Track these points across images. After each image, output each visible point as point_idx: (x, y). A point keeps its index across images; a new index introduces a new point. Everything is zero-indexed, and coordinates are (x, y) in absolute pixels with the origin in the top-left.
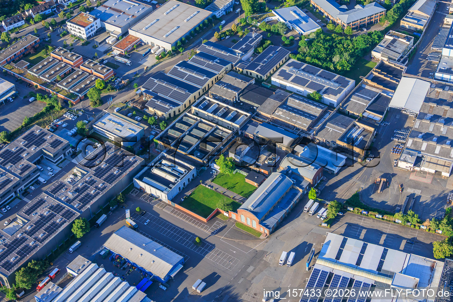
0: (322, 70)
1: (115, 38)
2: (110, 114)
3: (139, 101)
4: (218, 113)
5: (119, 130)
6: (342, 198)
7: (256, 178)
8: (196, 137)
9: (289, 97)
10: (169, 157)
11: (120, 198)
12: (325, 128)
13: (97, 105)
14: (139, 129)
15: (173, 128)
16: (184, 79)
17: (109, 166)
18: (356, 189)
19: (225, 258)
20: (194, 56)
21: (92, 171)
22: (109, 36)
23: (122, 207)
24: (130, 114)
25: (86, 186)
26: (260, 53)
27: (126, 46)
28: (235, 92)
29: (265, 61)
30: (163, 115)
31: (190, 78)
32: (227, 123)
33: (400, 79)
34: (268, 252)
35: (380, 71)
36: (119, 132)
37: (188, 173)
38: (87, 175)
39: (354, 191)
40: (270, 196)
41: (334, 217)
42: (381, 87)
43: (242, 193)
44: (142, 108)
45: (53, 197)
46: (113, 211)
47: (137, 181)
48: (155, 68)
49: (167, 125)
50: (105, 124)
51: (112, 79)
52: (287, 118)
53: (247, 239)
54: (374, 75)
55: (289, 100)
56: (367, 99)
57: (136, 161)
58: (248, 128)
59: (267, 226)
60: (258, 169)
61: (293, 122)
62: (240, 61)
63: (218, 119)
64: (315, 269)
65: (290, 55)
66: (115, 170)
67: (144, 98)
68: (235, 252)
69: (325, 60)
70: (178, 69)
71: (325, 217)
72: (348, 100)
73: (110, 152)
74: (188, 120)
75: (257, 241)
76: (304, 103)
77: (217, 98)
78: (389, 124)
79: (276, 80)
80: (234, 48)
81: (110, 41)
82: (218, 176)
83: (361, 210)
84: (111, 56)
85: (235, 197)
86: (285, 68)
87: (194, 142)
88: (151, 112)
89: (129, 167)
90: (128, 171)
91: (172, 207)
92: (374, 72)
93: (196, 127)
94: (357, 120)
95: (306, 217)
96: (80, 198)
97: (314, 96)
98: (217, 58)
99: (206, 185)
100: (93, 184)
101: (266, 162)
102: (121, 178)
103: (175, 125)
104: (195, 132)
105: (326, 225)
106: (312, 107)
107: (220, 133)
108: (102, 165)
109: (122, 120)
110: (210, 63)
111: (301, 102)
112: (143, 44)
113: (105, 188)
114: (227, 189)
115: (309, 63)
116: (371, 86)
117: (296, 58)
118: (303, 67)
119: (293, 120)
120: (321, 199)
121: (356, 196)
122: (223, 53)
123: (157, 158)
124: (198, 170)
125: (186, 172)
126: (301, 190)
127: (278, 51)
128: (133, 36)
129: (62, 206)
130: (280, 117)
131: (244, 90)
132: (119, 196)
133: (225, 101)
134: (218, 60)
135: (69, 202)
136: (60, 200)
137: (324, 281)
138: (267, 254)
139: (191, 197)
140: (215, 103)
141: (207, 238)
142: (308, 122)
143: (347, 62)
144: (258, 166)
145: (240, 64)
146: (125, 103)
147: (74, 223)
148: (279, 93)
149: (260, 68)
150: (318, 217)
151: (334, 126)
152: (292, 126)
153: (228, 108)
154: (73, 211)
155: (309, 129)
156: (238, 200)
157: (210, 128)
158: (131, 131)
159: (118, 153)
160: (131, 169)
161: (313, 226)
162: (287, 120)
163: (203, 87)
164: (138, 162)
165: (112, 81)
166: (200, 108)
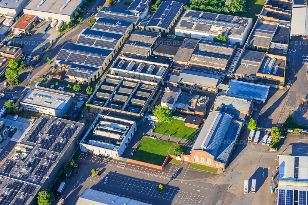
0: (219, 15)
1: (11, 20)
2: (34, 90)
3: (56, 72)
4: (138, 69)
5: (49, 102)
6: (279, 123)
7: (194, 120)
8: (125, 95)
9: (199, 43)
10: (106, 117)
11: (73, 164)
12: (241, 64)
13: (17, 84)
14: (67, 97)
15: (100, 90)
16: (93, 45)
17: (53, 137)
18: (288, 113)
19: (192, 198)
20: (96, 23)
21: (38, 144)
22: (5, 19)
23: (77, 172)
24: (52, 86)
25: (36, 159)
26: (155, 10)
27: (25, 25)
28: (147, 48)
29: (164, 16)
30: (85, 81)
31: (99, 43)
32: (149, 77)
33: (292, 10)
34: (229, 184)
35: (271, 6)
36: (49, 104)
37: (130, 128)
38: (34, 149)
39: (286, 115)
40: (217, 133)
41: (279, 141)
42: (278, 20)
43: (186, 137)
44: (62, 79)
45: (8, 176)
46: (69, 178)
47: (84, 145)
48: (60, 40)
49: (94, 89)
50: (33, 99)
51: (22, 58)
52: (204, 62)
53: (206, 177)
54: (267, 11)
55: (199, 46)
56: (269, 32)
57: (77, 127)
58: (170, 78)
59: (222, 161)
60: (193, 113)
61: (210, 64)
62: (140, 20)
63: (139, 75)
64: (280, 190)
65: (184, 6)
66: (60, 139)
67: (60, 70)
68: (199, 191)
69: (218, 6)
70: (85, 37)
71: (270, 142)
72: (252, 37)
73: (49, 124)
74: (110, 81)
75: (216, 176)
76: (215, 46)
77: (131, 57)
78: (295, 51)
79: (180, 30)
80: (129, 9)
81: (7, 23)
82: (157, 126)
83: (300, 130)
84: (13, 36)
85: (180, 141)
86: (184, 18)
87: (125, 99)
88: (73, 80)
89: (73, 134)
90: (73, 138)
91: (125, 162)
92: (266, 9)
93: (122, 86)
94: (267, 52)
95: (252, 146)
96: (35, 171)
97: (221, 39)
98: (118, 21)
99: (149, 136)
100: (43, 156)
101: (198, 105)
102: (68, 145)
103: (100, 87)
104: (122, 90)
105: (274, 149)
106: (223, 48)
107: (147, 87)
108: (46, 137)
109: (48, 93)
110: (113, 26)
111: (211, 46)
112: (40, 20)
113: (56, 157)
114: (171, 136)
115: (204, 11)
116: (268, 21)
117: (190, 9)
118: (201, 15)
119: (210, 63)
120: (261, 127)
121: (290, 119)
122: (121, 15)
123: (95, 121)
124: (138, 123)
125: (127, 128)
126: (240, 123)
127: (172, 5)
128: (29, 15)
129: (20, 183)
130: (197, 62)
131: (154, 44)
132: (72, 162)
133: (140, 58)
134: (119, 22)
135: (25, 177)
136: (16, 178)
137: (292, 199)
138: (230, 186)
139: (139, 149)
140: (131, 61)
141: (168, 184)
142: (224, 62)
143: (239, 3)
144: (191, 110)
145: (140, 22)
146: (43, 77)
147: (39, 195)
148: (188, 41)
149: (161, 23)
150: (264, 144)
151: (249, 61)
152: (210, 68)
153: (145, 63)
154: (33, 185)
155: (227, 68)
156: (183, 143)
157: (135, 84)
158: (60, 101)
159: (57, 123)
160: (75, 135)
161: (261, 153)
162: (204, 63)
163: (114, 49)
164: (80, 128)
165: (23, 59)
166: (119, 68)
